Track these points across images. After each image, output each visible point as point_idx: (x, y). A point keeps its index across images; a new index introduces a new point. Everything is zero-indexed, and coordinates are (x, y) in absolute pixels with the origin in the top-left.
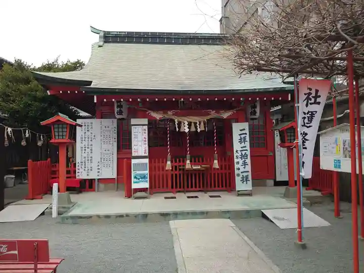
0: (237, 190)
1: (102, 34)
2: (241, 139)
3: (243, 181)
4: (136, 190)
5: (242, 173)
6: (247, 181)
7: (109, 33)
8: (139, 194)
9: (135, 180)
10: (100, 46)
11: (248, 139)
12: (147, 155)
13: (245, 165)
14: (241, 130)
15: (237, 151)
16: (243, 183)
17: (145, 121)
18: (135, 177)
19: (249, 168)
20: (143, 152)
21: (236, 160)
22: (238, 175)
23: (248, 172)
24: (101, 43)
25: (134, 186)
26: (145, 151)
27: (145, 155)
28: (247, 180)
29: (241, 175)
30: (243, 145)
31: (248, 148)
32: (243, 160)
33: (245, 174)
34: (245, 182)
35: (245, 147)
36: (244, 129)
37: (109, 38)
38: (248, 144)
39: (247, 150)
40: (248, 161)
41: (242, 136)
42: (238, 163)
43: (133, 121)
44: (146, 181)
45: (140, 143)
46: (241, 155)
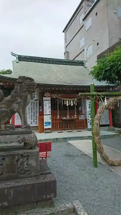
0: (88, 128)
1: (17, 56)
2: (89, 107)
3: (91, 124)
4: (46, 129)
7: (20, 56)
8: (47, 131)
9: (46, 125)
10: (17, 62)
12: (50, 114)
14: (89, 103)
15: (88, 112)
17: (49, 99)
18: (45, 123)
21: (88, 116)
24: (18, 61)
25: (45, 127)
26: (50, 112)
29: (90, 122)
37: (21, 58)
41: (90, 105)
42: (88, 117)
43: (44, 98)
44: (50, 125)
45: (47, 108)
46: (90, 113)
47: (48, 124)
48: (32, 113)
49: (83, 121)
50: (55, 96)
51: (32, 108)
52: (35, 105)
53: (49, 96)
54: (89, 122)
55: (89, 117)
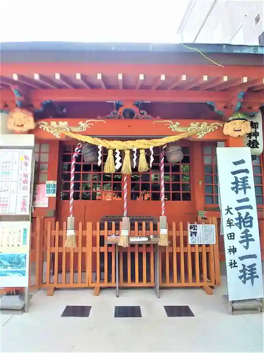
2: (236, 182)
3: (244, 278)
6: (252, 278)
11: (251, 182)
13: (247, 241)
14: (236, 163)
15: (228, 210)
16: (244, 282)
19: (255, 247)
20: (20, 206)
22: (233, 264)
23: (254, 256)
26: (24, 204)
27: (23, 213)
28: (253, 276)
30: (241, 195)
31: (253, 202)
32: (243, 229)
33: (248, 262)
34: (249, 282)
35: (247, 200)
36: (242, 162)
38: (251, 193)
39: (250, 207)
40: (254, 231)
41: (239, 176)
42: (232, 236)
45: (14, 186)
46: (240, 218)
47: (9, 269)
49: (208, 254)
50: (57, 129)
55: (238, 237)
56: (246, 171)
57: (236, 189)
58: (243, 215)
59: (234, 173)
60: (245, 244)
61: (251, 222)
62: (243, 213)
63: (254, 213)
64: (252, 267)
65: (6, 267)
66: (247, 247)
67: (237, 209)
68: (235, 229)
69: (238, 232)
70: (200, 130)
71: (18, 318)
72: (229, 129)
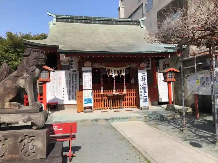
0: (141, 106)
3: (144, 102)
4: (85, 108)
5: (143, 97)
6: (146, 101)
8: (87, 110)
9: (85, 102)
10: (54, 24)
11: (146, 78)
12: (91, 88)
13: (145, 93)
14: (142, 74)
15: (140, 85)
17: (90, 69)
18: (85, 101)
19: (147, 94)
21: (140, 90)
23: (146, 96)
24: (55, 22)
25: (85, 105)
26: (91, 86)
31: (147, 83)
33: (145, 98)
34: (145, 102)
35: (145, 83)
36: (144, 73)
38: (146, 81)
40: (147, 91)
41: (144, 77)
42: (141, 92)
43: (83, 69)
44: (91, 103)
45: (88, 81)
46: (143, 87)
47: (88, 102)
48: (70, 87)
50: (97, 66)
51: (70, 81)
52: (74, 77)
53: (91, 65)
54: (141, 98)
55: (143, 92)
56: (145, 76)
57: (142, 80)
58: (144, 87)
59: (142, 76)
60: (144, 94)
61: (146, 88)
62: (144, 86)
63: (147, 86)
64: (146, 99)
65: (87, 101)
66: (145, 94)
67: (143, 85)
68: (142, 90)
69: (143, 91)
70: (133, 65)
71: (91, 113)
72: (141, 65)
